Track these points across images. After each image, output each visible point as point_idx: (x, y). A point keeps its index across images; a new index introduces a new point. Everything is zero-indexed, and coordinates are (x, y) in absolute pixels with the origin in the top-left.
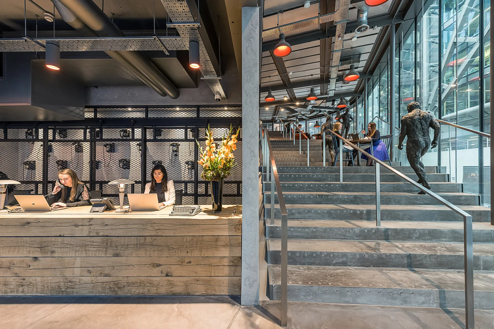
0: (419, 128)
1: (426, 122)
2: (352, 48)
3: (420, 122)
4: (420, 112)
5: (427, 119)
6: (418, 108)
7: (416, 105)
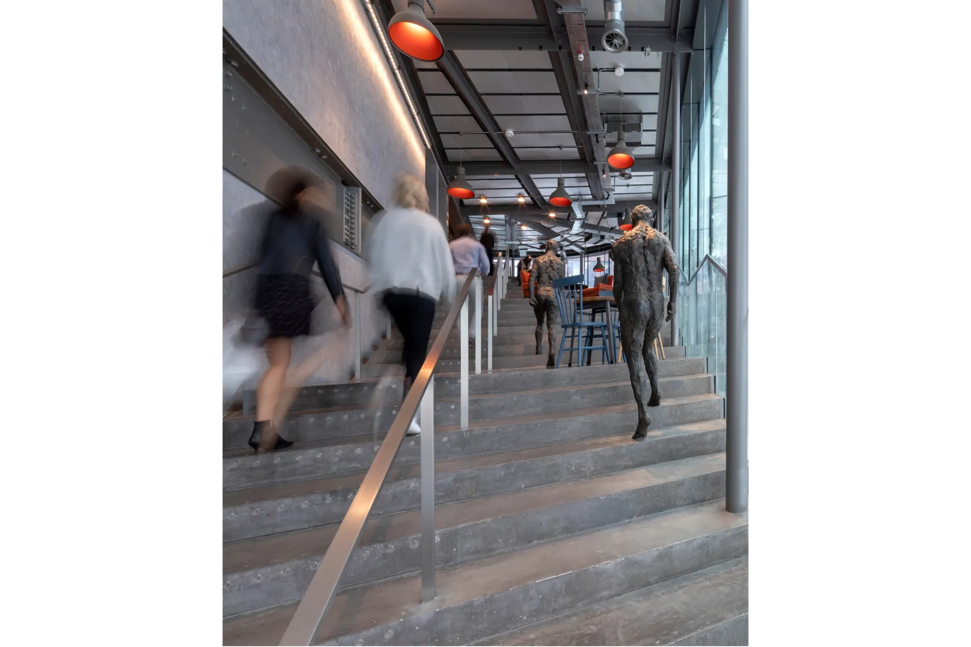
0: (641, 269)
1: (654, 254)
2: (620, 94)
3: (644, 254)
4: (646, 230)
5: (657, 248)
6: (646, 220)
7: (642, 213)
